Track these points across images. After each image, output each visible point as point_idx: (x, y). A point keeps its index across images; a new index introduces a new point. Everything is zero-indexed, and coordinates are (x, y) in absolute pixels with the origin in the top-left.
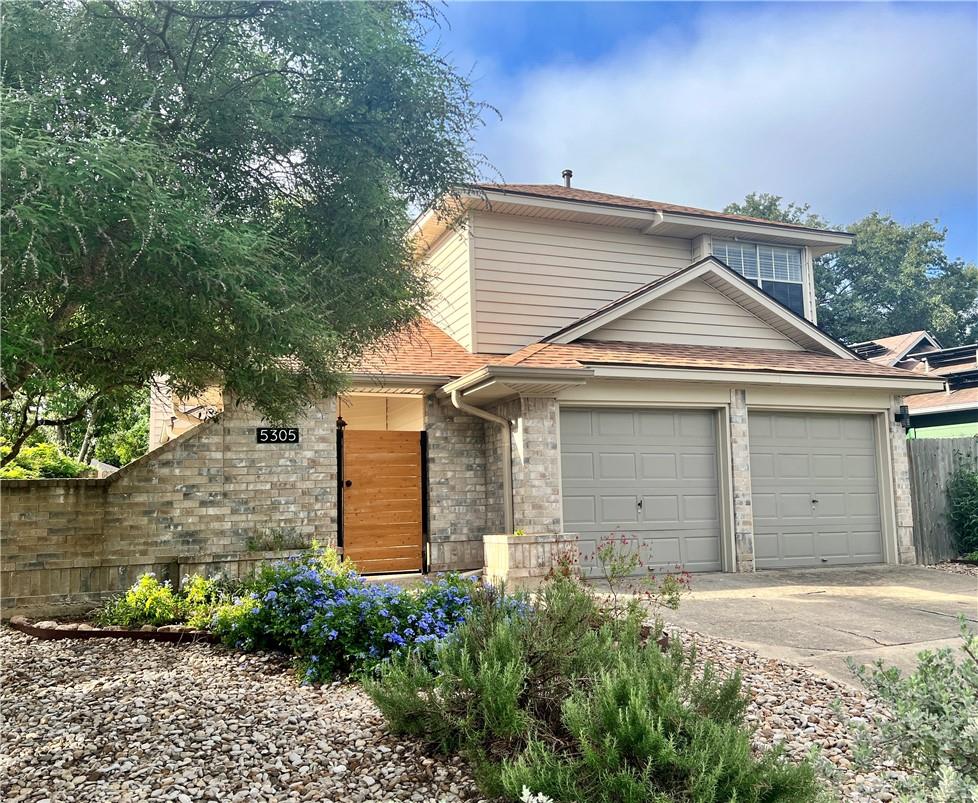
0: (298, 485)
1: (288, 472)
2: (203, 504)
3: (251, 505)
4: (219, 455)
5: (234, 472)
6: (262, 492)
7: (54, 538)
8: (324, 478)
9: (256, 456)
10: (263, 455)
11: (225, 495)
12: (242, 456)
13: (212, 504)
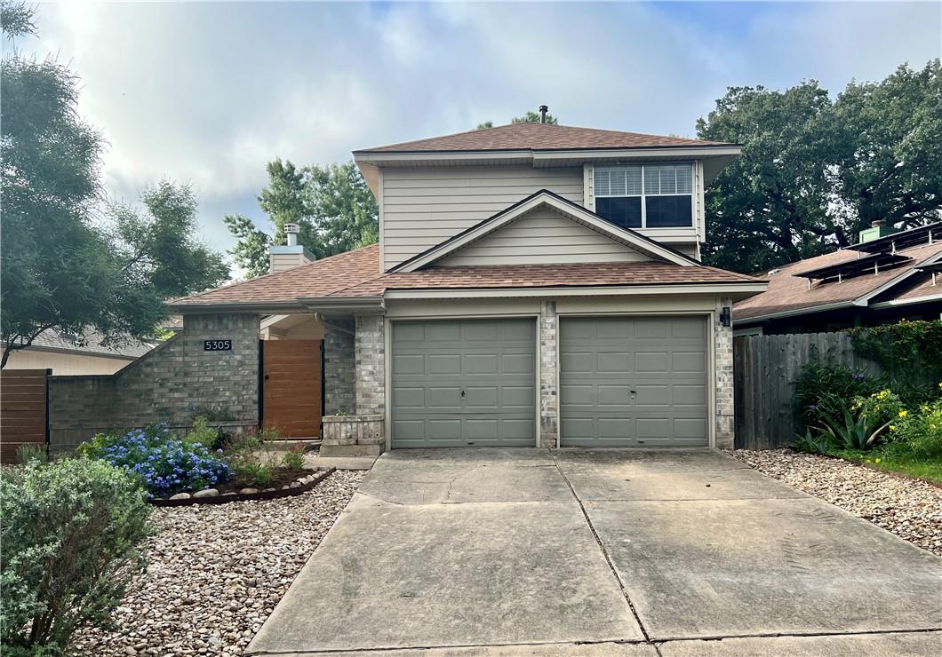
0: (231, 378)
1: (224, 370)
2: (171, 390)
3: (202, 391)
4: (181, 359)
5: (191, 369)
6: (208, 383)
7: (87, 410)
8: (249, 373)
9: (204, 359)
10: (208, 358)
11: (185, 385)
12: (195, 359)
13: (177, 390)
